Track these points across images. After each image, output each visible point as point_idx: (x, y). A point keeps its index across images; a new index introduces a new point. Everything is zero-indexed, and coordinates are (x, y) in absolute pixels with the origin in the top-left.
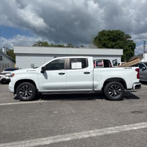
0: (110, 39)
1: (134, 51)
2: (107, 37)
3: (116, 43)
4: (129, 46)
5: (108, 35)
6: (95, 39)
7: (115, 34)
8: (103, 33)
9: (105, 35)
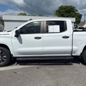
0: (66, 11)
1: (80, 19)
2: (64, 10)
3: (70, 14)
4: (78, 16)
5: (65, 9)
6: (56, 11)
7: (69, 9)
8: (61, 8)
9: (63, 9)
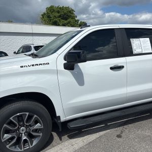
3: (67, 21)
5: (58, 12)
6: (43, 15)
7: (65, 11)
